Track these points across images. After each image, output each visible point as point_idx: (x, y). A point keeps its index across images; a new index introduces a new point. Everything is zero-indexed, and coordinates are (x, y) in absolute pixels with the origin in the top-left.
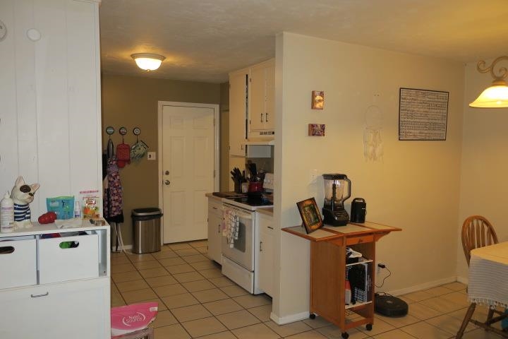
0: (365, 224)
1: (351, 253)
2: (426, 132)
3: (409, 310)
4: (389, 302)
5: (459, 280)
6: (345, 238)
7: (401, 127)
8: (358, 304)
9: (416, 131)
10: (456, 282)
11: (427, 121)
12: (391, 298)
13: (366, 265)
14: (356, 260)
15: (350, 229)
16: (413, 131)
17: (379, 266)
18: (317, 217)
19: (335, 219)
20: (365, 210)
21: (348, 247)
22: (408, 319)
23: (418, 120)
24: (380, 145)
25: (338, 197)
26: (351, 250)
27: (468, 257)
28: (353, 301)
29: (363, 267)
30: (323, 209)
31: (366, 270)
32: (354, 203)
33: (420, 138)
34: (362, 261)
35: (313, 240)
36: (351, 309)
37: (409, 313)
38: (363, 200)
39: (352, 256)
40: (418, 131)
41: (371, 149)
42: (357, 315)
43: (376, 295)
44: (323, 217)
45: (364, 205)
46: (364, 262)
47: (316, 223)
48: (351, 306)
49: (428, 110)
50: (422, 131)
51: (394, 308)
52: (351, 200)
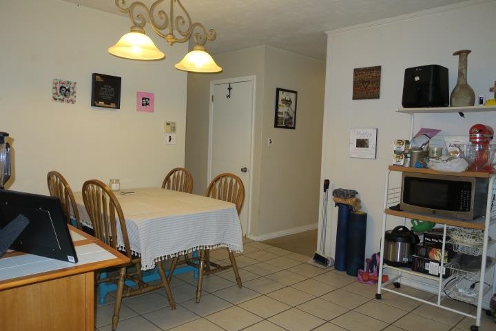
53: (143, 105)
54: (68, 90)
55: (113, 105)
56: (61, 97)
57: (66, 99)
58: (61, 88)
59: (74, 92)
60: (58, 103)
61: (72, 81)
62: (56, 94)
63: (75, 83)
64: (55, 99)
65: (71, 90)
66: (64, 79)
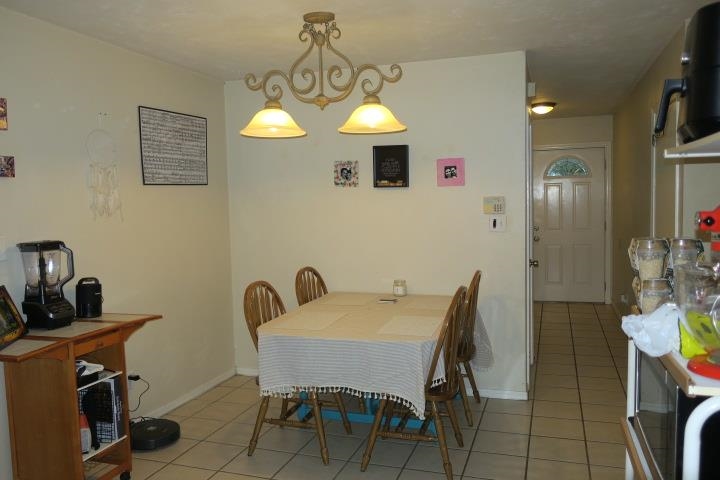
0: (103, 317)
1: (84, 368)
2: (181, 172)
3: (182, 432)
4: (151, 428)
5: (239, 373)
6: (72, 346)
7: (145, 166)
8: (104, 447)
9: (166, 172)
10: (236, 375)
11: (181, 157)
12: (154, 422)
13: (112, 382)
14: (95, 376)
15: (78, 329)
16: (163, 171)
17: (131, 378)
18: (13, 319)
19: (48, 317)
20: (100, 296)
21: (78, 359)
22: (181, 445)
23: (169, 156)
24: (115, 191)
25: (51, 280)
26: (84, 363)
27: (255, 338)
28: (96, 444)
29: (106, 386)
30: (23, 304)
31: (113, 389)
32: (80, 287)
33: (172, 181)
34: (105, 376)
35: (10, 360)
36: (92, 459)
37: (181, 436)
38: (96, 280)
39: (86, 373)
40: (170, 172)
41: (101, 198)
42: (104, 465)
43: (131, 424)
44: (25, 318)
45: (97, 287)
46: (108, 379)
47: (12, 330)
48: (93, 453)
49: (180, 142)
50: (175, 172)
51: (160, 435)
52: (74, 282)
53: (446, 177)
54: (350, 172)
55: (400, 183)
56: (343, 181)
57: (347, 182)
58: (342, 170)
59: (356, 173)
60: (340, 188)
61: (353, 160)
62: (338, 178)
63: (356, 162)
64: (337, 184)
65: (352, 171)
66: (345, 160)
